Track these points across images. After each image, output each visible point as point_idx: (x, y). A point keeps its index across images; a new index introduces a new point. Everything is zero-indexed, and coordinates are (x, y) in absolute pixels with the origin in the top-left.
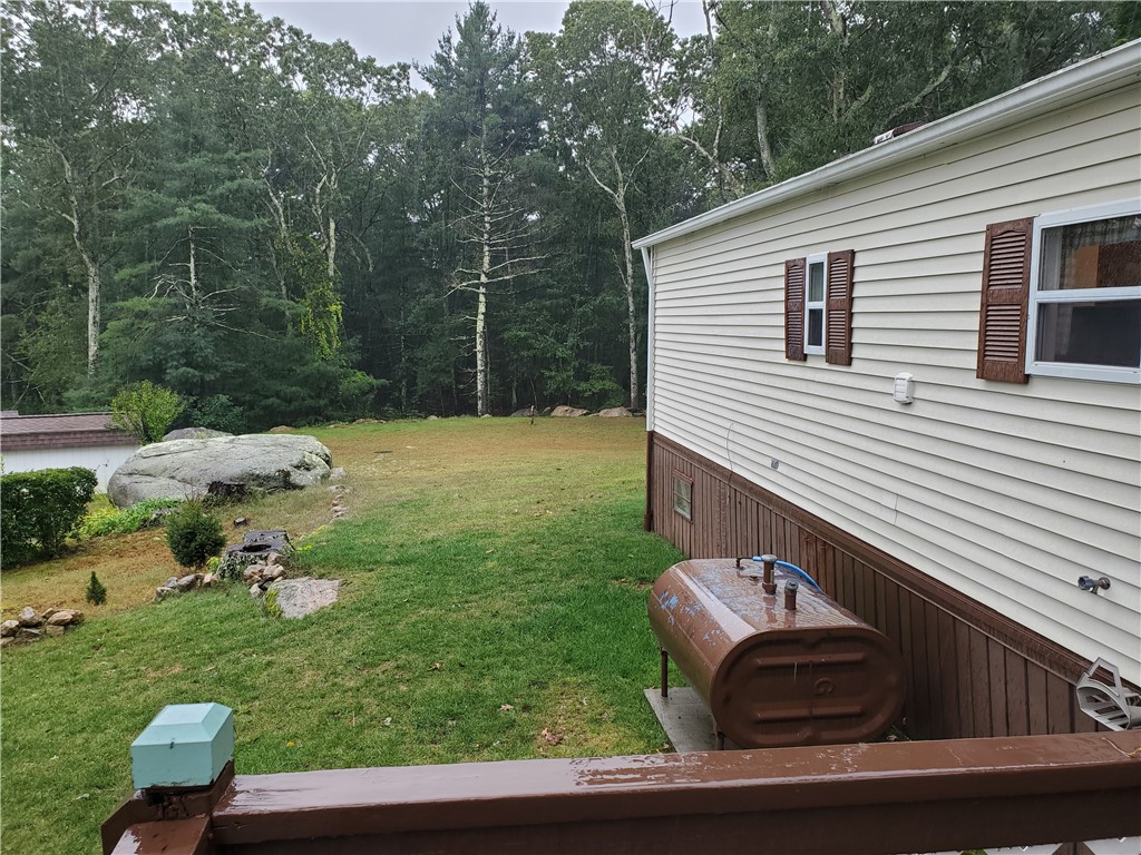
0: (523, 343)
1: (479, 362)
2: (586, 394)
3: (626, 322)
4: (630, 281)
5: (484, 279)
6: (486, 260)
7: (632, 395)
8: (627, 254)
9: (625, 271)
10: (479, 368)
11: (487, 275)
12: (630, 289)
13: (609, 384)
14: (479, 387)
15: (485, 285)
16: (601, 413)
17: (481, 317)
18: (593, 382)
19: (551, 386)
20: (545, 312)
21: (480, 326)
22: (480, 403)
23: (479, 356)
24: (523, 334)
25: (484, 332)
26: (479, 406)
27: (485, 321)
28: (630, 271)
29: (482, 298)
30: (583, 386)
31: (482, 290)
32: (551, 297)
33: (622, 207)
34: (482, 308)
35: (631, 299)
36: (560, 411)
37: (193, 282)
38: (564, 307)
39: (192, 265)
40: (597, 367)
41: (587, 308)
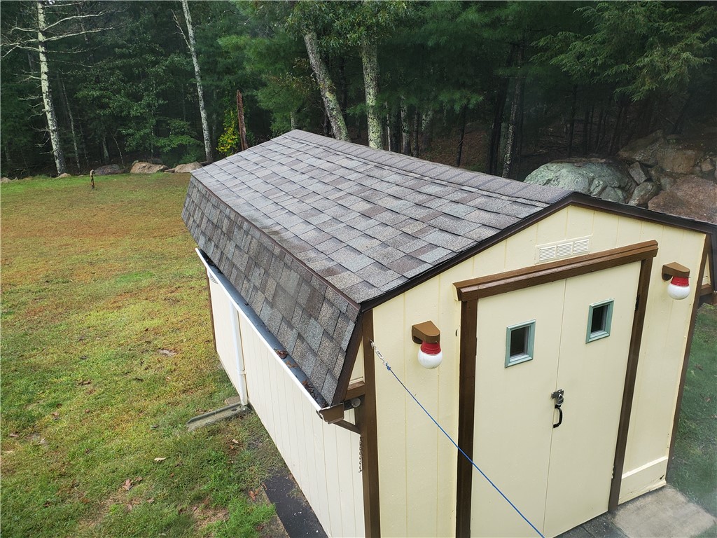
0: (99, 103)
1: (50, 122)
2: (165, 150)
3: (193, 81)
4: (192, 42)
5: (41, 38)
6: (41, 17)
7: (207, 150)
8: (186, 15)
9: (186, 32)
10: (51, 128)
11: (45, 34)
12: (193, 49)
13: (185, 140)
14: (54, 147)
15: (44, 44)
16: (177, 169)
17: (44, 77)
18: (172, 137)
19: (132, 143)
20: (118, 72)
21: (45, 86)
23: (49, 116)
24: (96, 93)
25: (49, 92)
26: (58, 165)
27: (49, 80)
28: (191, 32)
29: (42, 58)
30: (162, 141)
31: (42, 49)
32: (122, 56)
34: (44, 68)
35: (195, 60)
36: (138, 167)
38: (137, 65)
40: (177, 123)
41: (160, 69)
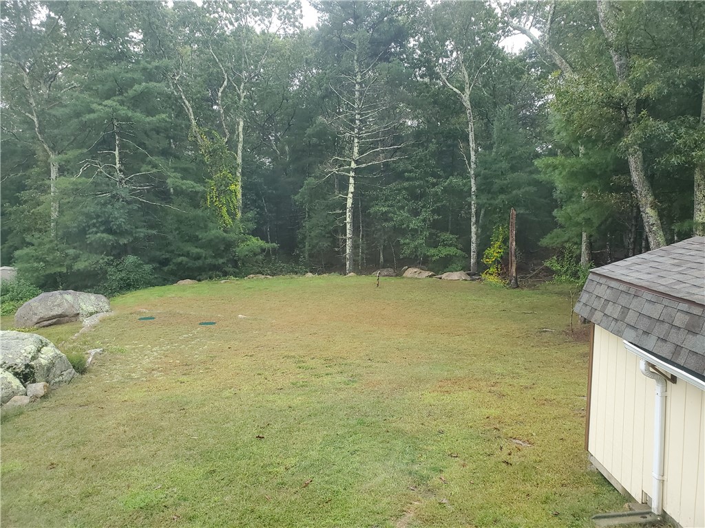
0: (385, 217)
1: (348, 231)
2: (434, 259)
3: (468, 199)
4: (473, 166)
5: (353, 165)
6: (356, 150)
7: (472, 260)
8: (471, 144)
9: (469, 158)
10: (348, 236)
11: (357, 162)
12: (472, 172)
13: (452, 251)
14: (348, 251)
15: (355, 170)
16: (444, 276)
17: (350, 195)
18: (440, 248)
19: (407, 251)
20: (404, 192)
21: (349, 202)
22: (348, 263)
23: (348, 226)
24: (384, 209)
25: (352, 207)
26: (348, 266)
27: (354, 198)
28: (473, 158)
29: (352, 181)
30: (432, 251)
31: (352, 174)
32: (408, 179)
33: (467, 104)
34: (351, 189)
35: (473, 181)
36: (410, 272)
37: (118, 166)
38: (420, 187)
39: (117, 153)
40: (446, 236)
41: (439, 189)
